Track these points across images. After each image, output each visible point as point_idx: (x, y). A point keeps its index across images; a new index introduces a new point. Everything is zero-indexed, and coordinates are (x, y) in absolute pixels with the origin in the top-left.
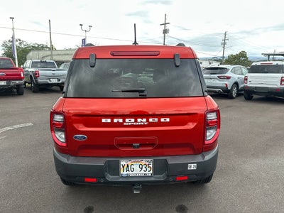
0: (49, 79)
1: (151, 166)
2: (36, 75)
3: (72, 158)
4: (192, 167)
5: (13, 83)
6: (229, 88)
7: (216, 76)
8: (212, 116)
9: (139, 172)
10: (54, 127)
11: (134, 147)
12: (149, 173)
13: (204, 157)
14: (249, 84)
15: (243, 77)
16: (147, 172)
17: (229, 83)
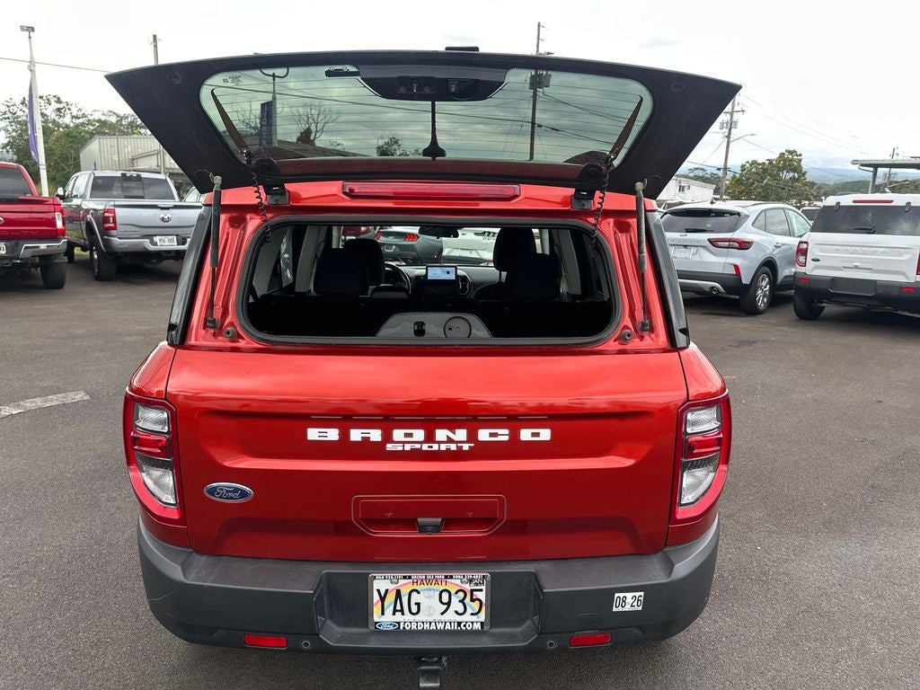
0: (150, 237)
1: (482, 596)
2: (106, 221)
3: (201, 561)
4: (629, 602)
5: (27, 249)
6: (746, 280)
7: (705, 237)
8: (703, 422)
9: (438, 617)
10: (137, 449)
11: (422, 529)
12: (474, 619)
13: (670, 567)
14: (811, 269)
15: (794, 241)
16: (467, 618)
17: (746, 264)
